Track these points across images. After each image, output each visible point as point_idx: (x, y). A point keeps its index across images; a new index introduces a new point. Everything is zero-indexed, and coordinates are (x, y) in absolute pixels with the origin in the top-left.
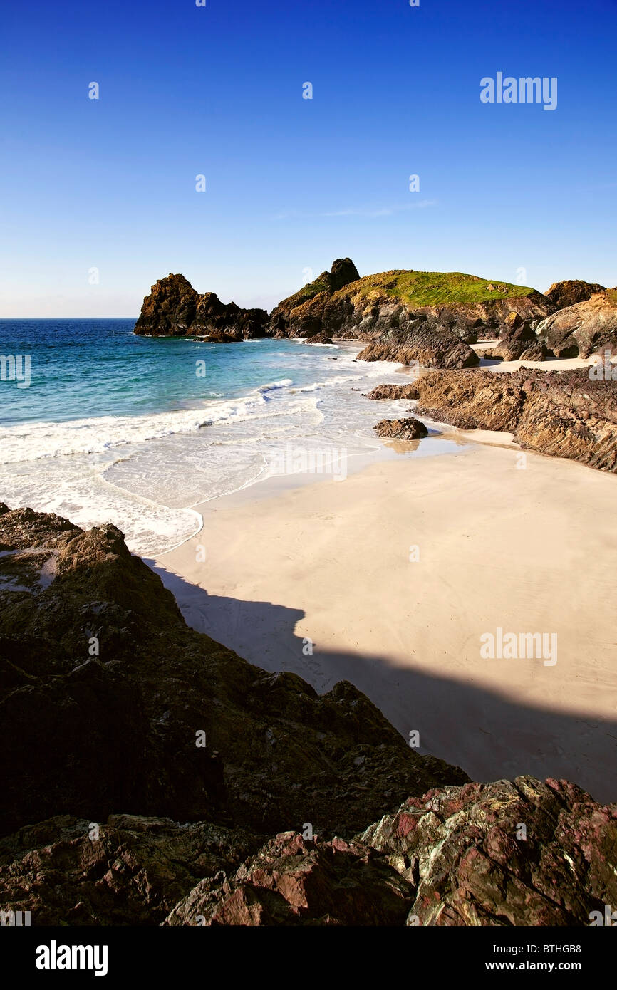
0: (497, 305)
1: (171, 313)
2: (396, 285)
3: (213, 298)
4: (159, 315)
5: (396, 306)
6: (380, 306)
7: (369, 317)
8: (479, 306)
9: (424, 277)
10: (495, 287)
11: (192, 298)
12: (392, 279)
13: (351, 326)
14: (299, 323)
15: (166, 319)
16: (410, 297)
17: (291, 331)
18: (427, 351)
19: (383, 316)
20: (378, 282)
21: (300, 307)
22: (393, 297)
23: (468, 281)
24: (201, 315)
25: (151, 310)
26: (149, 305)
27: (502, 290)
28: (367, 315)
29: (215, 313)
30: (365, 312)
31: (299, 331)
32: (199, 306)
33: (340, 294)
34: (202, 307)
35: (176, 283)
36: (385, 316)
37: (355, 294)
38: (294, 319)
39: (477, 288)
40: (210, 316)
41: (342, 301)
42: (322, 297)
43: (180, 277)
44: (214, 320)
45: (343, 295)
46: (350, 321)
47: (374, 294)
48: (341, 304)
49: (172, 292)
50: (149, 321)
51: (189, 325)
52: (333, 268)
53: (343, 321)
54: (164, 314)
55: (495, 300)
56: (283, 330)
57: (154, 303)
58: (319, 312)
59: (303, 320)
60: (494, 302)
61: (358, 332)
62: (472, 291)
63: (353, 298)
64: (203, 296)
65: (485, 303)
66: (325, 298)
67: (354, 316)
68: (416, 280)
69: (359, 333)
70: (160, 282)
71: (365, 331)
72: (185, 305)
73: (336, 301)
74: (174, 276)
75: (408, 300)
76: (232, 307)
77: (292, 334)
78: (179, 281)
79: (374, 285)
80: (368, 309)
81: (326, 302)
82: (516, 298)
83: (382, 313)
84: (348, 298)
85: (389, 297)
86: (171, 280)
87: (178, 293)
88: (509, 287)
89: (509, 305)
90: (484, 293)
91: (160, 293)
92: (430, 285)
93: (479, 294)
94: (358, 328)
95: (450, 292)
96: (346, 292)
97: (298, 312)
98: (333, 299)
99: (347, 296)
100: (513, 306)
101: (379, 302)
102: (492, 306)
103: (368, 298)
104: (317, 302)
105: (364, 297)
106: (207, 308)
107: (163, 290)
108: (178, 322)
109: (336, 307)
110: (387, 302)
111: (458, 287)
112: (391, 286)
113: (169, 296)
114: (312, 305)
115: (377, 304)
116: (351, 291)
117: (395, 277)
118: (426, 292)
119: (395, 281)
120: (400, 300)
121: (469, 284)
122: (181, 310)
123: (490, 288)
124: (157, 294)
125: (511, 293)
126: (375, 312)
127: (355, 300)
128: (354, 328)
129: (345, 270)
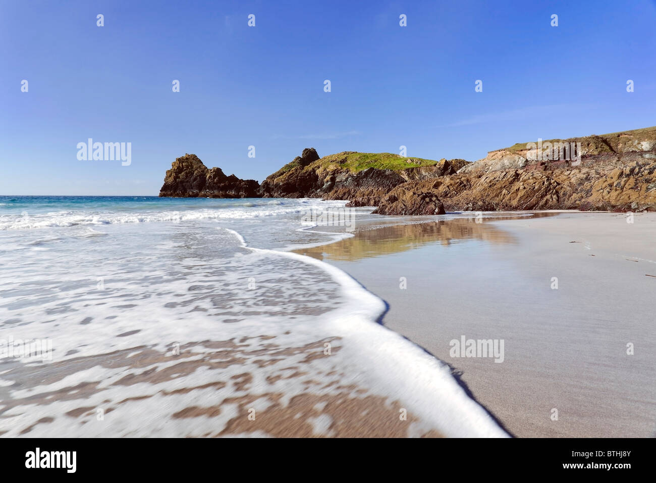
0: (415, 171)
1: (187, 182)
2: (346, 161)
3: (218, 172)
4: (177, 184)
5: (347, 175)
6: (336, 175)
7: (329, 183)
8: (403, 172)
9: (364, 156)
10: (412, 161)
11: (203, 171)
12: (344, 157)
13: (316, 190)
14: (280, 187)
15: (183, 186)
16: (357, 168)
17: (275, 193)
18: (380, 189)
19: (338, 182)
20: (334, 160)
21: (281, 177)
22: (345, 169)
24: (210, 183)
25: (171, 180)
26: (170, 176)
27: (417, 163)
28: (327, 182)
29: (220, 181)
30: (326, 179)
31: (281, 193)
32: (208, 176)
33: (308, 168)
34: (210, 177)
35: (191, 160)
36: (340, 182)
37: (319, 168)
38: (277, 185)
39: (400, 162)
40: (216, 183)
41: (310, 172)
42: (296, 170)
43: (194, 157)
44: (219, 187)
45: (310, 169)
46: (316, 186)
47: (332, 167)
48: (310, 174)
49: (187, 167)
50: (170, 187)
51: (200, 190)
52: (303, 154)
53: (311, 186)
54: (182, 182)
55: (413, 168)
56: (269, 193)
57: (174, 174)
58: (294, 180)
59: (283, 185)
60: (413, 169)
61: (321, 193)
62: (397, 163)
63: (317, 171)
64: (211, 170)
65: (407, 170)
66: (298, 171)
67: (319, 183)
68: (360, 158)
69: (322, 193)
70: (179, 160)
71: (327, 192)
72: (198, 176)
73: (306, 172)
74: (189, 156)
75: (355, 170)
76: (233, 178)
77: (276, 194)
78: (193, 159)
79: (332, 162)
80: (328, 178)
81: (299, 173)
82: (427, 166)
83: (338, 180)
84: (314, 170)
85: (342, 169)
86: (187, 159)
87: (192, 167)
88: (422, 161)
89: (423, 171)
90: (405, 164)
91: (179, 167)
92: (369, 160)
93: (403, 165)
94: (321, 190)
95: (383, 164)
96: (312, 167)
97: (279, 181)
98: (304, 171)
99: (313, 169)
100: (426, 172)
101: (335, 173)
102: (412, 172)
103: (328, 170)
104: (293, 173)
105: (325, 170)
106: (214, 178)
107: (181, 165)
108: (192, 188)
109: (306, 177)
110: (341, 173)
111: (388, 162)
112: (343, 162)
113: (185, 170)
114: (289, 175)
115: (334, 174)
116: (316, 166)
117: (345, 156)
118: (367, 165)
119: (346, 158)
120: (350, 171)
121: (394, 159)
122: (195, 180)
123: (409, 161)
124: (176, 168)
125: (422, 164)
126: (333, 179)
127: (318, 172)
128: (319, 190)
129: (311, 156)
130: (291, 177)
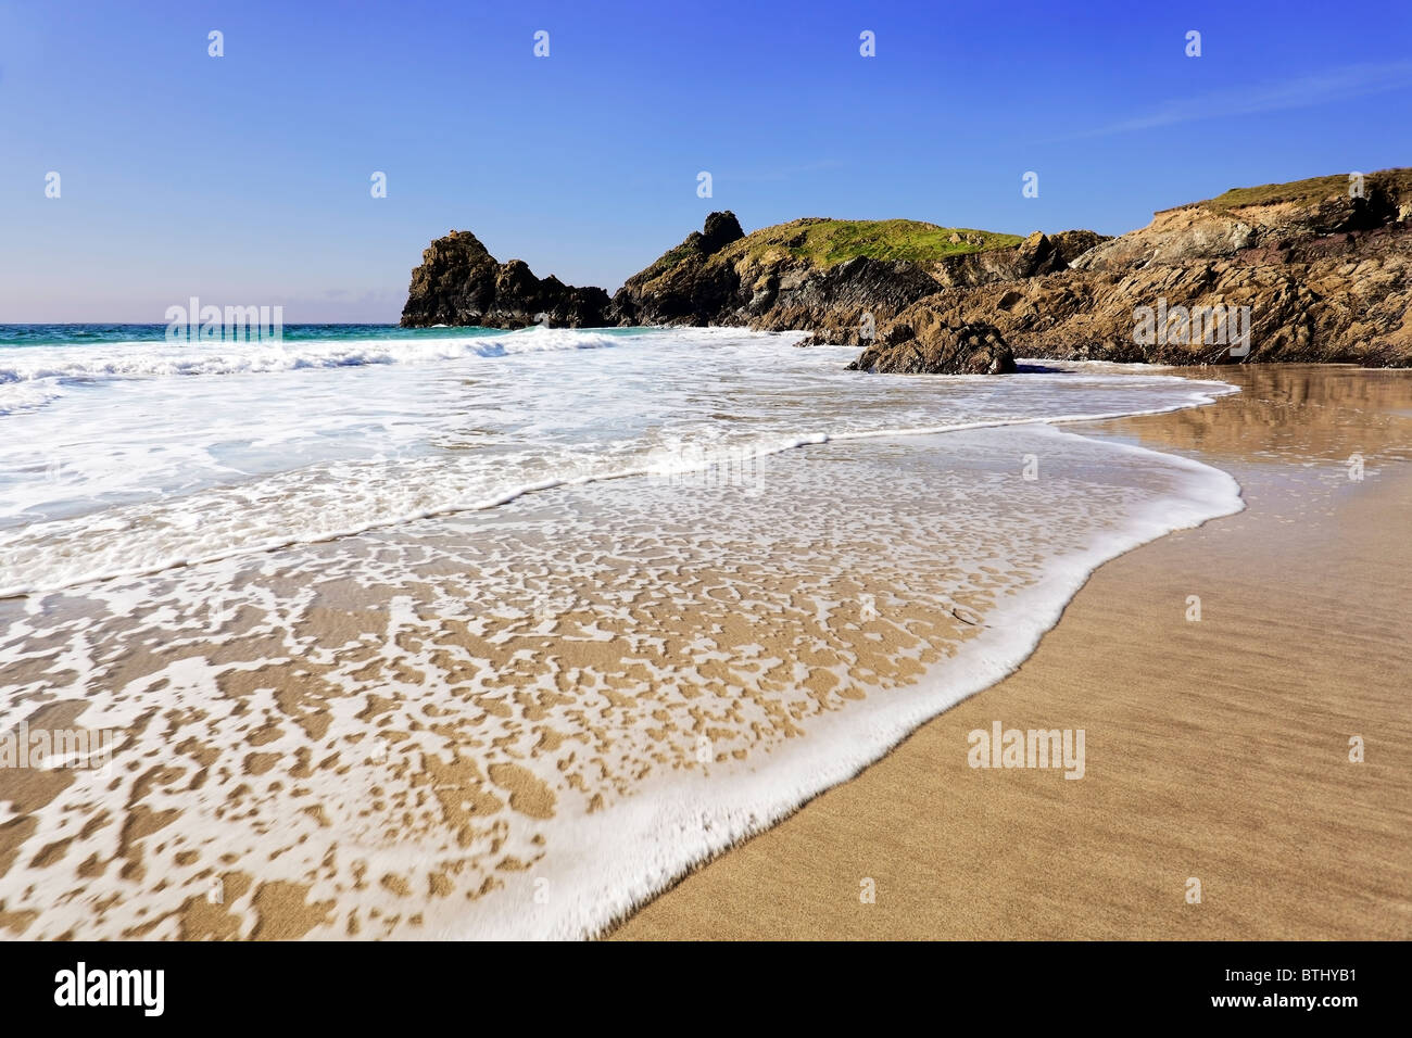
0: (967, 263)
1: (457, 293)
2: (805, 240)
3: (520, 269)
4: (437, 296)
5: (806, 273)
6: (780, 274)
7: (764, 293)
8: (938, 265)
9: (848, 228)
10: (963, 237)
11: (488, 269)
12: (799, 232)
13: (736, 309)
14: (655, 302)
15: (447, 302)
16: (828, 257)
17: (643, 316)
18: (880, 307)
19: (785, 290)
20: (777, 238)
21: (657, 280)
22: (801, 259)
23: (918, 231)
24: (503, 295)
25: (423, 288)
26: (421, 281)
27: (973, 242)
28: (761, 290)
29: (523, 292)
30: (757, 284)
31: (656, 316)
32: (499, 280)
33: (719, 258)
34: (503, 282)
35: (463, 246)
36: (789, 290)
37: (741, 257)
38: (648, 299)
39: (932, 240)
40: (516, 296)
41: (723, 268)
42: (691, 263)
43: (469, 236)
44: (522, 303)
45: (723, 260)
46: (734, 299)
47: (771, 256)
48: (721, 273)
49: (455, 259)
50: (422, 305)
51: (484, 311)
52: (706, 227)
53: (723, 300)
54: (445, 294)
55: (964, 255)
56: (632, 316)
57: (427, 277)
58: (686, 287)
59: (661, 298)
60: (962, 258)
61: (746, 316)
62: (925, 244)
63: (738, 264)
64: (505, 266)
65: (949, 260)
66: (696, 266)
67: (741, 292)
68: (836, 232)
69: (748, 317)
70: (437, 244)
71: (758, 314)
72: (477, 280)
73: (712, 269)
74: (458, 235)
75: (824, 262)
76: (552, 283)
77: (645, 319)
78: (467, 242)
79: (771, 243)
80: (762, 281)
81: (698, 270)
82: (998, 250)
83: (784, 285)
84: (730, 264)
85: (794, 260)
86: (454, 241)
87: (465, 260)
88: (985, 237)
89: (987, 262)
90: (944, 247)
91: (437, 261)
92: (858, 238)
93: (938, 249)
94: (746, 310)
95: (891, 248)
96: (727, 255)
97: (653, 288)
98: (708, 266)
99: (728, 260)
100: (994, 264)
101: (779, 268)
102: (959, 264)
103: (762, 263)
104: (683, 271)
105: (755, 261)
106: (513, 284)
107: (441, 256)
108: (467, 308)
109: (713, 279)
110: (792, 268)
111: (903, 241)
112: (798, 242)
113: (452, 266)
114: (674, 277)
115: (775, 273)
116: (735, 253)
117: (803, 228)
118: (852, 250)
119: (804, 234)
120: (812, 264)
121: (919, 235)
122: (471, 289)
123: (955, 238)
124: (432, 263)
125: (988, 245)
126: (773, 284)
127: (741, 267)
128: (741, 310)
129: (724, 228)
130: (679, 280)
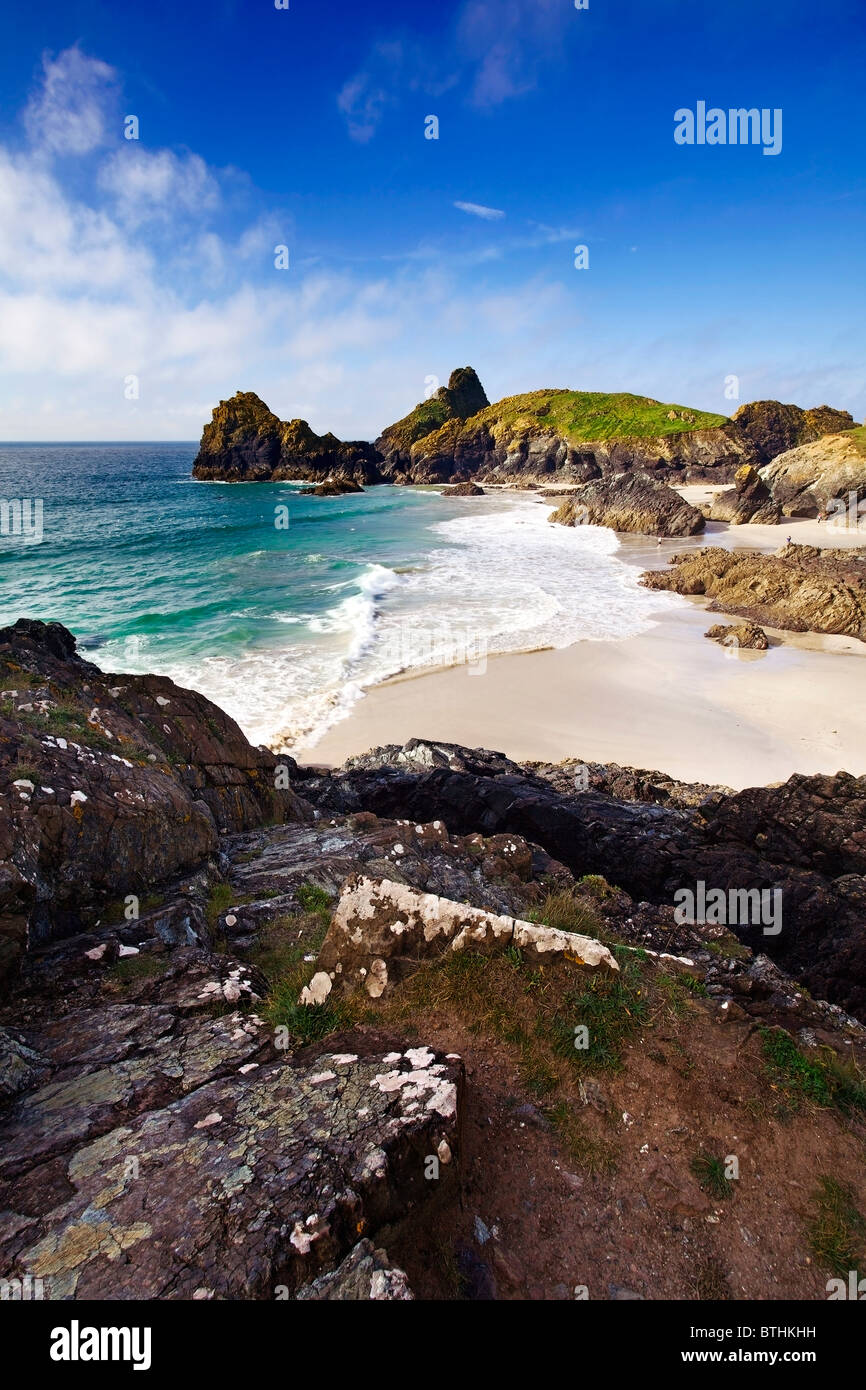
0: (683, 439)
1: (247, 448)
2: (549, 410)
3: (302, 427)
4: (230, 452)
5: (552, 440)
6: (530, 439)
7: (516, 455)
8: (661, 441)
9: (584, 400)
10: (678, 414)
11: (274, 427)
12: (543, 402)
13: (493, 467)
14: (425, 462)
15: (240, 456)
16: (570, 428)
17: (416, 474)
19: (534, 453)
20: (526, 406)
21: (423, 440)
22: (547, 427)
23: (640, 406)
24: (290, 451)
26: (212, 436)
27: (686, 419)
28: (514, 452)
29: (308, 448)
30: (510, 447)
31: (428, 474)
32: (285, 438)
33: (474, 423)
34: (290, 440)
35: (248, 404)
36: (538, 453)
37: (495, 422)
38: (418, 458)
39: (654, 415)
40: (302, 452)
41: (479, 432)
42: (452, 427)
43: (253, 397)
44: (308, 459)
45: (479, 425)
46: (490, 459)
47: (521, 424)
48: (478, 436)
49: (244, 419)
50: (218, 459)
51: (274, 465)
52: (451, 382)
53: (481, 459)
54: (237, 449)
55: (680, 432)
56: (405, 473)
57: (218, 433)
58: (451, 448)
59: (431, 458)
60: (678, 435)
61: (503, 475)
62: (648, 419)
63: (492, 428)
64: (288, 425)
65: (669, 437)
66: (456, 429)
67: (496, 453)
68: (575, 403)
70: (225, 404)
71: (512, 473)
72: (265, 437)
73: (471, 432)
74: (244, 395)
75: (567, 431)
76: (330, 440)
77: (418, 477)
78: (252, 402)
79: (520, 411)
80: (515, 444)
81: (458, 433)
82: (706, 428)
83: (532, 449)
84: (486, 428)
85: (541, 428)
86: (241, 401)
87: (253, 421)
88: (696, 414)
89: (698, 439)
90: (664, 422)
91: (227, 419)
92: (594, 411)
93: (659, 424)
94: (502, 469)
95: (621, 421)
96: (482, 420)
97: (420, 447)
98: (467, 429)
99: (484, 425)
100: (703, 440)
101: (527, 435)
102: (676, 441)
103: (513, 429)
105: (508, 428)
107: (232, 416)
108: (258, 461)
109: (472, 441)
110: (539, 434)
111: (630, 415)
112: (543, 412)
113: (242, 424)
114: (440, 438)
115: (525, 437)
116: (487, 418)
117: (547, 399)
118: (589, 421)
119: (548, 405)
120: (557, 431)
121: (643, 409)
122: (260, 444)
123: (672, 415)
124: (224, 422)
125: (698, 423)
126: (524, 448)
127: (496, 431)
128: (497, 468)
129: (467, 384)
130: (443, 441)
